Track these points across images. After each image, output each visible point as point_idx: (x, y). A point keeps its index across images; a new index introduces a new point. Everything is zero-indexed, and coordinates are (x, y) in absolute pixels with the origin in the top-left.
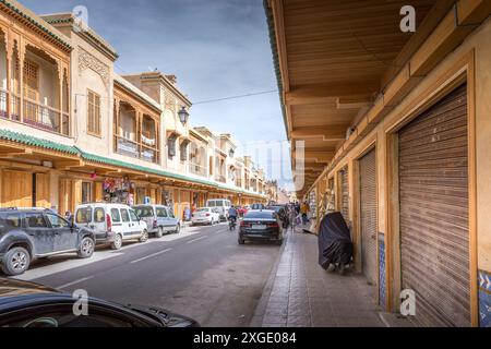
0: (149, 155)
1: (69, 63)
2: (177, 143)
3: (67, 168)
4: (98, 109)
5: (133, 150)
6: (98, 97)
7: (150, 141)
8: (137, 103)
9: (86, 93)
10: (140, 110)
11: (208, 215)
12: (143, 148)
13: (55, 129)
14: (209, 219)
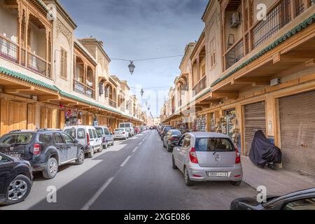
0: (90, 93)
1: (52, 28)
2: (104, 85)
3: (48, 101)
4: (66, 61)
5: (82, 89)
6: (66, 53)
7: (90, 84)
8: (85, 58)
9: (60, 49)
10: (86, 63)
11: (124, 133)
12: (87, 89)
13: (42, 72)
14: (125, 135)
